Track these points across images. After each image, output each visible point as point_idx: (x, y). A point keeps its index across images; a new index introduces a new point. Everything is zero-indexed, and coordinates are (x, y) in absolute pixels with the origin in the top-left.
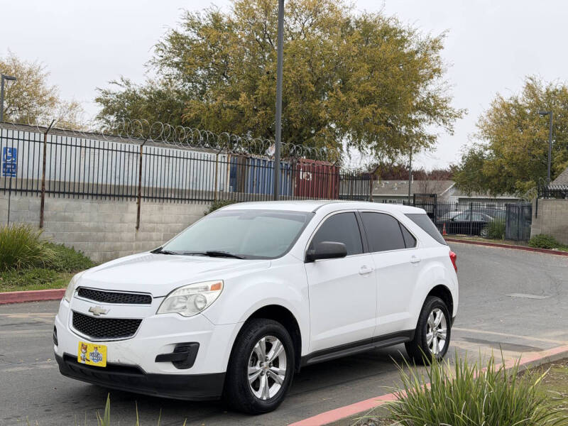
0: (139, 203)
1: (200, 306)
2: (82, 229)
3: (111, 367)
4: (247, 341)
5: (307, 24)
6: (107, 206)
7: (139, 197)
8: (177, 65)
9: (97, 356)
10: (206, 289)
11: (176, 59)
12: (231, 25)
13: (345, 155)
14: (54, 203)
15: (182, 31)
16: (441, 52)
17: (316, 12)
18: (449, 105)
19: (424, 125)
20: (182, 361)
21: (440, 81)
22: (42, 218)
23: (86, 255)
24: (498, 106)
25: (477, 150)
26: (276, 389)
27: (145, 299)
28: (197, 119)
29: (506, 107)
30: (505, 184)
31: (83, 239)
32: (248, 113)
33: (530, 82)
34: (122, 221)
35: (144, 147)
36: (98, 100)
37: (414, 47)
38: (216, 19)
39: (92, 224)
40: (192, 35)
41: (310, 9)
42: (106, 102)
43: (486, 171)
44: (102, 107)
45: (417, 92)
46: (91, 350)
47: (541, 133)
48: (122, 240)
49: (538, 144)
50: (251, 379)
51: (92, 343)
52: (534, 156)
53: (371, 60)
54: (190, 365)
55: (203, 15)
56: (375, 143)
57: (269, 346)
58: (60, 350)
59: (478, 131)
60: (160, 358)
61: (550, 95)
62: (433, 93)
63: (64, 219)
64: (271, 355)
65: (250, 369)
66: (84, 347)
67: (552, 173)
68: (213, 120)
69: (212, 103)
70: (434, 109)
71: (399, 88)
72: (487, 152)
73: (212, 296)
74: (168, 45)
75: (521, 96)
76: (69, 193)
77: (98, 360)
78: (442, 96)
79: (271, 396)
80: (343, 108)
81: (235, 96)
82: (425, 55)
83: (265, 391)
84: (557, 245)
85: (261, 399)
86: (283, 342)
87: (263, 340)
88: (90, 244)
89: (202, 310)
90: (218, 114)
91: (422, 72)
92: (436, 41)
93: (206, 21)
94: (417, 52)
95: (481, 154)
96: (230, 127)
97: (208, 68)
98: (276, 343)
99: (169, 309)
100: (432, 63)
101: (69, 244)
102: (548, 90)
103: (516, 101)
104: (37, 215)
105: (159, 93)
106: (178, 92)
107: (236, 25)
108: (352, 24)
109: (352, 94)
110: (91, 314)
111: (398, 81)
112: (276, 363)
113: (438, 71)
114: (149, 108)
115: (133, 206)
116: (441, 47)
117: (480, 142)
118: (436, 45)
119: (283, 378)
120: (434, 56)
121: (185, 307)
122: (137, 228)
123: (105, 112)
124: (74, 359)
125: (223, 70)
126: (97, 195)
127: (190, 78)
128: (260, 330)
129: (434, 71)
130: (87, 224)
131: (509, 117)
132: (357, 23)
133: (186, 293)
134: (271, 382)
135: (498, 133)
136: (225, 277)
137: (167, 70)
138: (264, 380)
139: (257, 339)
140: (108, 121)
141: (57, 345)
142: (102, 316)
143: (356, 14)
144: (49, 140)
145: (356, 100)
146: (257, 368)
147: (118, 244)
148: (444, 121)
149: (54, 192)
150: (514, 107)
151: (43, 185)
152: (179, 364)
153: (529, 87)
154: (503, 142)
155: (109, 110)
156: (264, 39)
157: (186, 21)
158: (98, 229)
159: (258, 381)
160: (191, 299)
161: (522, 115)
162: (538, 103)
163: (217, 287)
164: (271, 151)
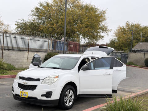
0: (28, 52)
1: (52, 82)
2: (13, 59)
3: (29, 98)
4: (65, 91)
5: (71, 6)
6: (20, 53)
7: (28, 51)
8: (37, 16)
9: (25, 95)
10: (54, 77)
11: (37, 14)
12: (52, 5)
13: (80, 40)
14: (6, 52)
15: (39, 7)
16: (106, 14)
17: (74, 3)
18: (107, 28)
19: (101, 33)
20: (48, 96)
21: (105, 22)
22: (2, 56)
23: (14, 66)
24: (119, 28)
25: (114, 39)
26: (71, 103)
27: (38, 80)
28: (42, 30)
29: (121, 29)
30: (120, 48)
31: (13, 62)
32: (56, 29)
33: (127, 22)
34: (24, 57)
35: (30, 38)
36: (15, 24)
37: (98, 13)
38: (48, 4)
39: (16, 58)
40: (41, 8)
41: (72, 2)
42: (18, 25)
43: (116, 45)
44: (17, 26)
45: (99, 25)
46: (23, 93)
47: (130, 35)
48: (23, 62)
49: (129, 38)
50: (65, 101)
51: (24, 92)
52: (128, 41)
53: (88, 16)
54: (50, 97)
55: (44, 3)
56: (88, 37)
57: (70, 92)
58: (14, 93)
59: (114, 35)
60: (42, 96)
61: (132, 26)
62: (103, 25)
63: (9, 56)
64: (70, 95)
65: (65, 98)
66: (22, 92)
67: (132, 46)
68: (46, 31)
69: (46, 26)
70: (104, 29)
71: (95, 23)
72: (116, 40)
73: (55, 79)
74: (35, 10)
75: (125, 26)
76: (10, 50)
78: (106, 26)
79: (70, 105)
80: (81, 28)
81: (53, 24)
82: (102, 15)
83: (69, 104)
84: (134, 64)
85: (67, 106)
86: (73, 91)
87: (68, 91)
88: (15, 63)
89: (53, 83)
90: (48, 29)
91: (101, 19)
92: (104, 11)
93: (45, 4)
94: (100, 14)
95: (115, 40)
96: (51, 32)
97: (45, 17)
98: (71, 91)
99: (44, 83)
100: (103, 17)
101: (10, 63)
102: (132, 24)
103: (124, 27)
104: (1, 55)
105: (32, 23)
106: (37, 23)
107: (53, 6)
108: (83, 6)
109: (83, 25)
111: (95, 22)
112: (71, 96)
113: (105, 19)
114: (29, 27)
115: (27, 53)
116: (106, 13)
117: (114, 37)
118: (104, 12)
119: (73, 100)
120: (104, 15)
121: (49, 82)
122: (28, 59)
123: (17, 28)
124: (19, 95)
125: (49, 17)
126: (17, 50)
127: (41, 19)
128: (67, 88)
129: (104, 19)
130: (14, 58)
131: (122, 31)
132: (84, 6)
133: (49, 78)
134: (70, 101)
135: (119, 35)
136: (59, 74)
137: (34, 17)
138: (68, 101)
139: (67, 90)
140: (18, 30)
141: (13, 91)
143: (84, 4)
144: (5, 35)
145: (84, 26)
146: (67, 98)
147: (23, 63)
148: (106, 32)
149: (6, 49)
150: (123, 29)
151: (3, 47)
152: (47, 97)
153: (127, 24)
154: (120, 38)
155: (19, 27)
156: (60, 9)
157: (39, 4)
158: (17, 59)
159: (67, 101)
160: (50, 80)
161: (125, 31)
162: (129, 28)
163: (57, 77)
164: (63, 39)
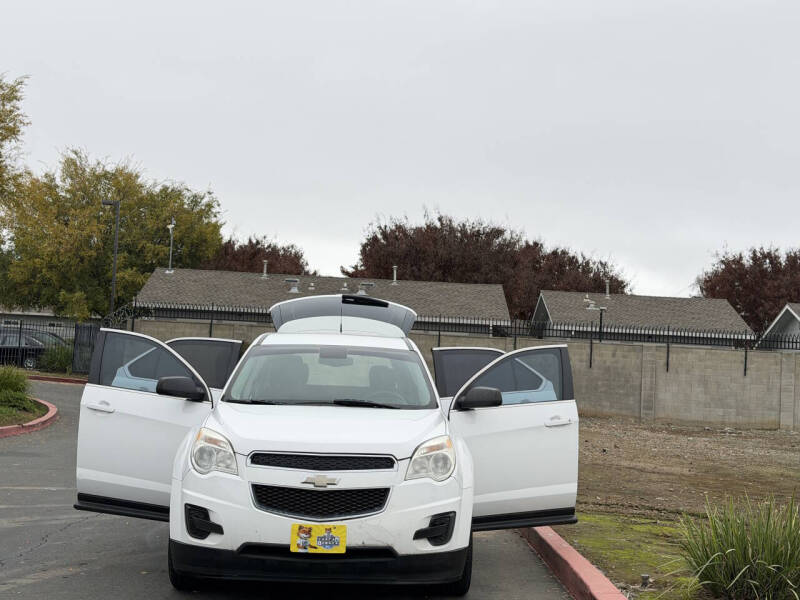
3: (353, 552)
9: (331, 541)
20: (438, 537)
27: (386, 462)
30: (39, 294)
33: (73, 156)
43: (14, 275)
46: (319, 533)
54: (448, 539)
60: (419, 535)
61: (99, 177)
66: (306, 531)
75: (58, 174)
77: (331, 546)
89: (448, 472)
102: (94, 170)
103: (52, 180)
110: (311, 487)
124: (283, 549)
141: (222, 533)
142: (330, 488)
150: (49, 188)
152: (435, 540)
153: (70, 162)
